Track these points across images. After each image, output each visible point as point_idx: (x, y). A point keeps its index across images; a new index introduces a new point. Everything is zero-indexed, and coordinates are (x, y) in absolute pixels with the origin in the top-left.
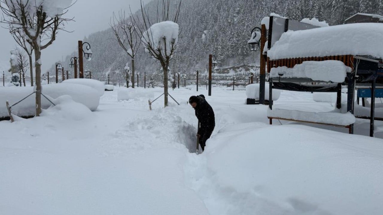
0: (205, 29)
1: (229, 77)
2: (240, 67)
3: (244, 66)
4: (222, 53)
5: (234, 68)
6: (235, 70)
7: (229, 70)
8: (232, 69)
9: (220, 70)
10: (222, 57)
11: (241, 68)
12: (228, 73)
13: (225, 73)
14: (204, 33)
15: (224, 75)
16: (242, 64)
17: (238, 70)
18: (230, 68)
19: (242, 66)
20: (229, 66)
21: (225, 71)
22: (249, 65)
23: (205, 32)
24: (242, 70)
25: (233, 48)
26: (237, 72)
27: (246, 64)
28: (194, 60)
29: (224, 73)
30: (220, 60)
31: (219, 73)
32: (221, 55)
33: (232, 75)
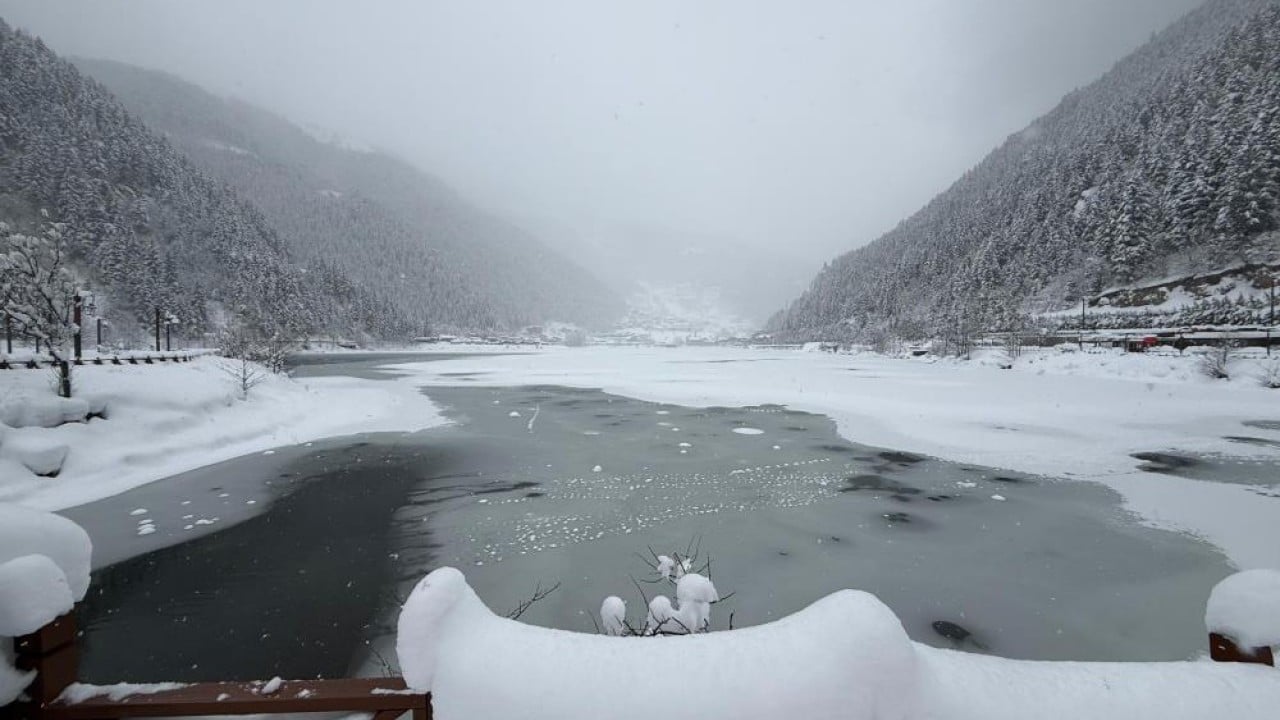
0: (1088, 185)
1: (1161, 317)
2: (1225, 274)
3: (1247, 271)
4: (1133, 237)
5: (1189, 284)
6: (1195, 291)
7: (1164, 293)
8: (1180, 287)
9: (1121, 296)
10: (1136, 248)
11: (1226, 282)
12: (1161, 299)
13: (1147, 303)
14: (1083, 198)
15: (1140, 310)
16: (1237, 264)
17: (1211, 289)
18: (1171, 286)
19: (1234, 273)
20: (1164, 276)
21: (1147, 298)
22: (1274, 264)
23: (1086, 193)
24: (1232, 287)
25: (1192, 212)
26: (1205, 296)
27: (1256, 263)
28: (1037, 276)
29: (1138, 303)
30: (1121, 262)
31: (1122, 304)
32: (1128, 244)
33: (1178, 308)
